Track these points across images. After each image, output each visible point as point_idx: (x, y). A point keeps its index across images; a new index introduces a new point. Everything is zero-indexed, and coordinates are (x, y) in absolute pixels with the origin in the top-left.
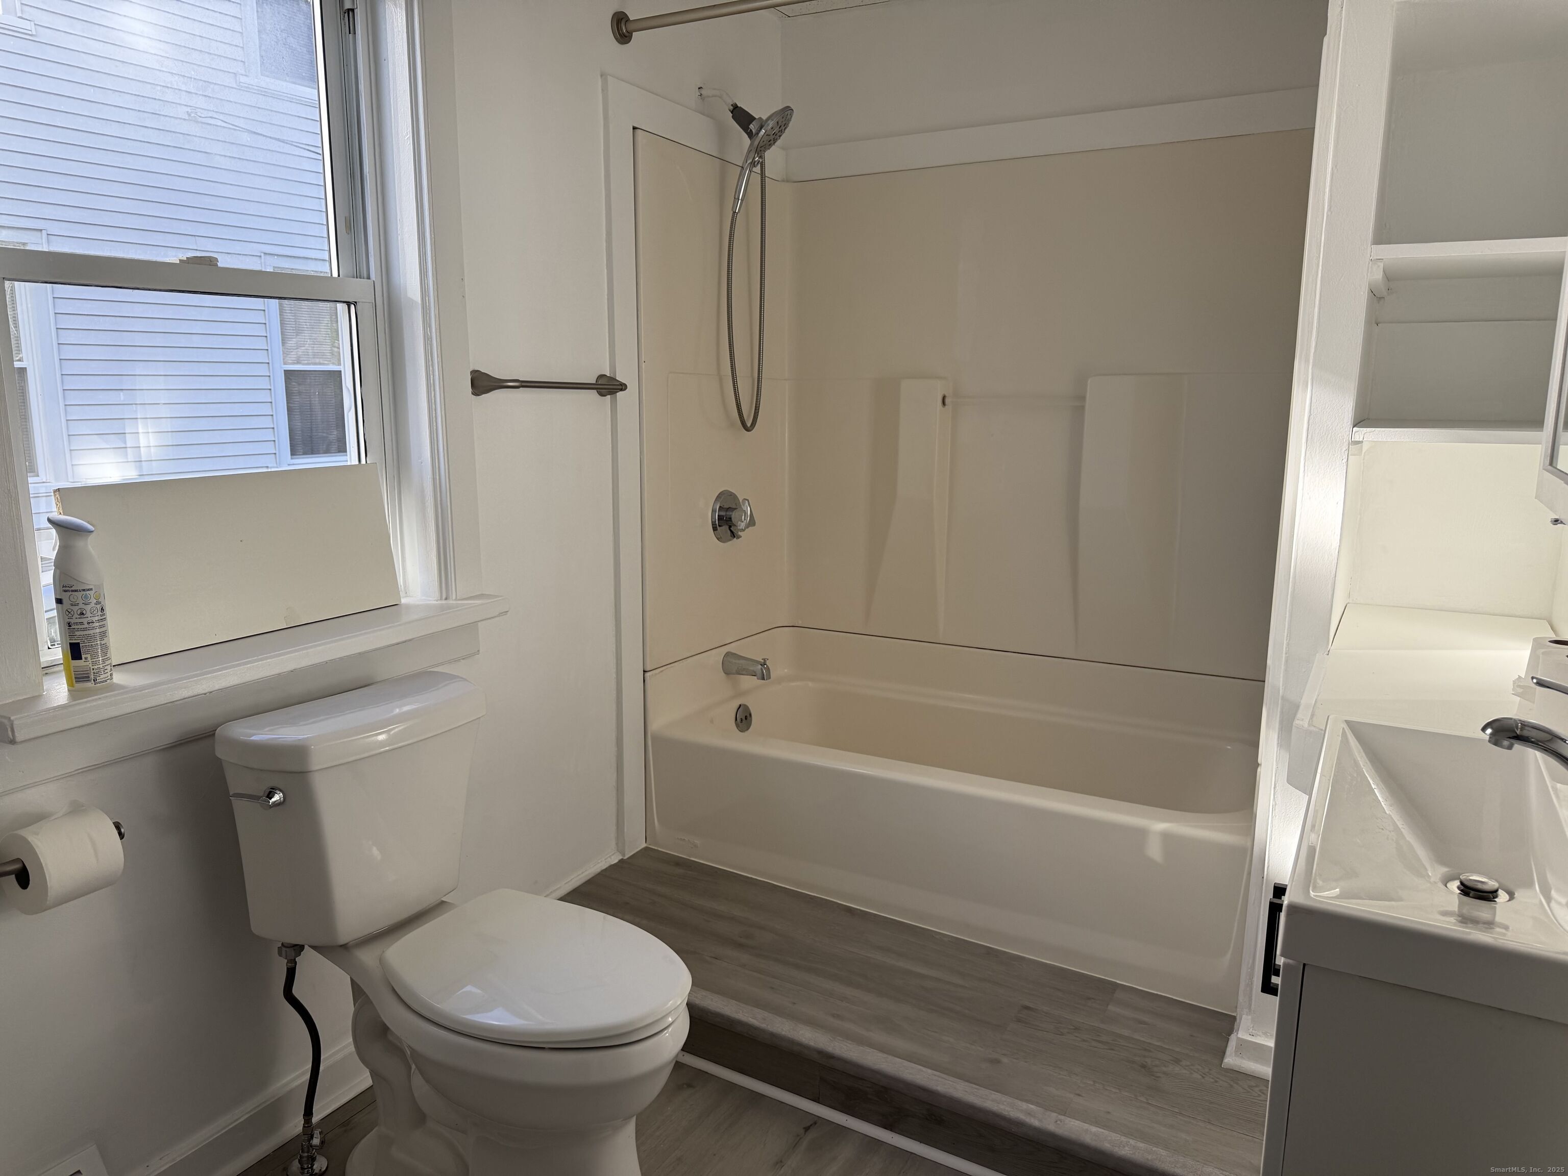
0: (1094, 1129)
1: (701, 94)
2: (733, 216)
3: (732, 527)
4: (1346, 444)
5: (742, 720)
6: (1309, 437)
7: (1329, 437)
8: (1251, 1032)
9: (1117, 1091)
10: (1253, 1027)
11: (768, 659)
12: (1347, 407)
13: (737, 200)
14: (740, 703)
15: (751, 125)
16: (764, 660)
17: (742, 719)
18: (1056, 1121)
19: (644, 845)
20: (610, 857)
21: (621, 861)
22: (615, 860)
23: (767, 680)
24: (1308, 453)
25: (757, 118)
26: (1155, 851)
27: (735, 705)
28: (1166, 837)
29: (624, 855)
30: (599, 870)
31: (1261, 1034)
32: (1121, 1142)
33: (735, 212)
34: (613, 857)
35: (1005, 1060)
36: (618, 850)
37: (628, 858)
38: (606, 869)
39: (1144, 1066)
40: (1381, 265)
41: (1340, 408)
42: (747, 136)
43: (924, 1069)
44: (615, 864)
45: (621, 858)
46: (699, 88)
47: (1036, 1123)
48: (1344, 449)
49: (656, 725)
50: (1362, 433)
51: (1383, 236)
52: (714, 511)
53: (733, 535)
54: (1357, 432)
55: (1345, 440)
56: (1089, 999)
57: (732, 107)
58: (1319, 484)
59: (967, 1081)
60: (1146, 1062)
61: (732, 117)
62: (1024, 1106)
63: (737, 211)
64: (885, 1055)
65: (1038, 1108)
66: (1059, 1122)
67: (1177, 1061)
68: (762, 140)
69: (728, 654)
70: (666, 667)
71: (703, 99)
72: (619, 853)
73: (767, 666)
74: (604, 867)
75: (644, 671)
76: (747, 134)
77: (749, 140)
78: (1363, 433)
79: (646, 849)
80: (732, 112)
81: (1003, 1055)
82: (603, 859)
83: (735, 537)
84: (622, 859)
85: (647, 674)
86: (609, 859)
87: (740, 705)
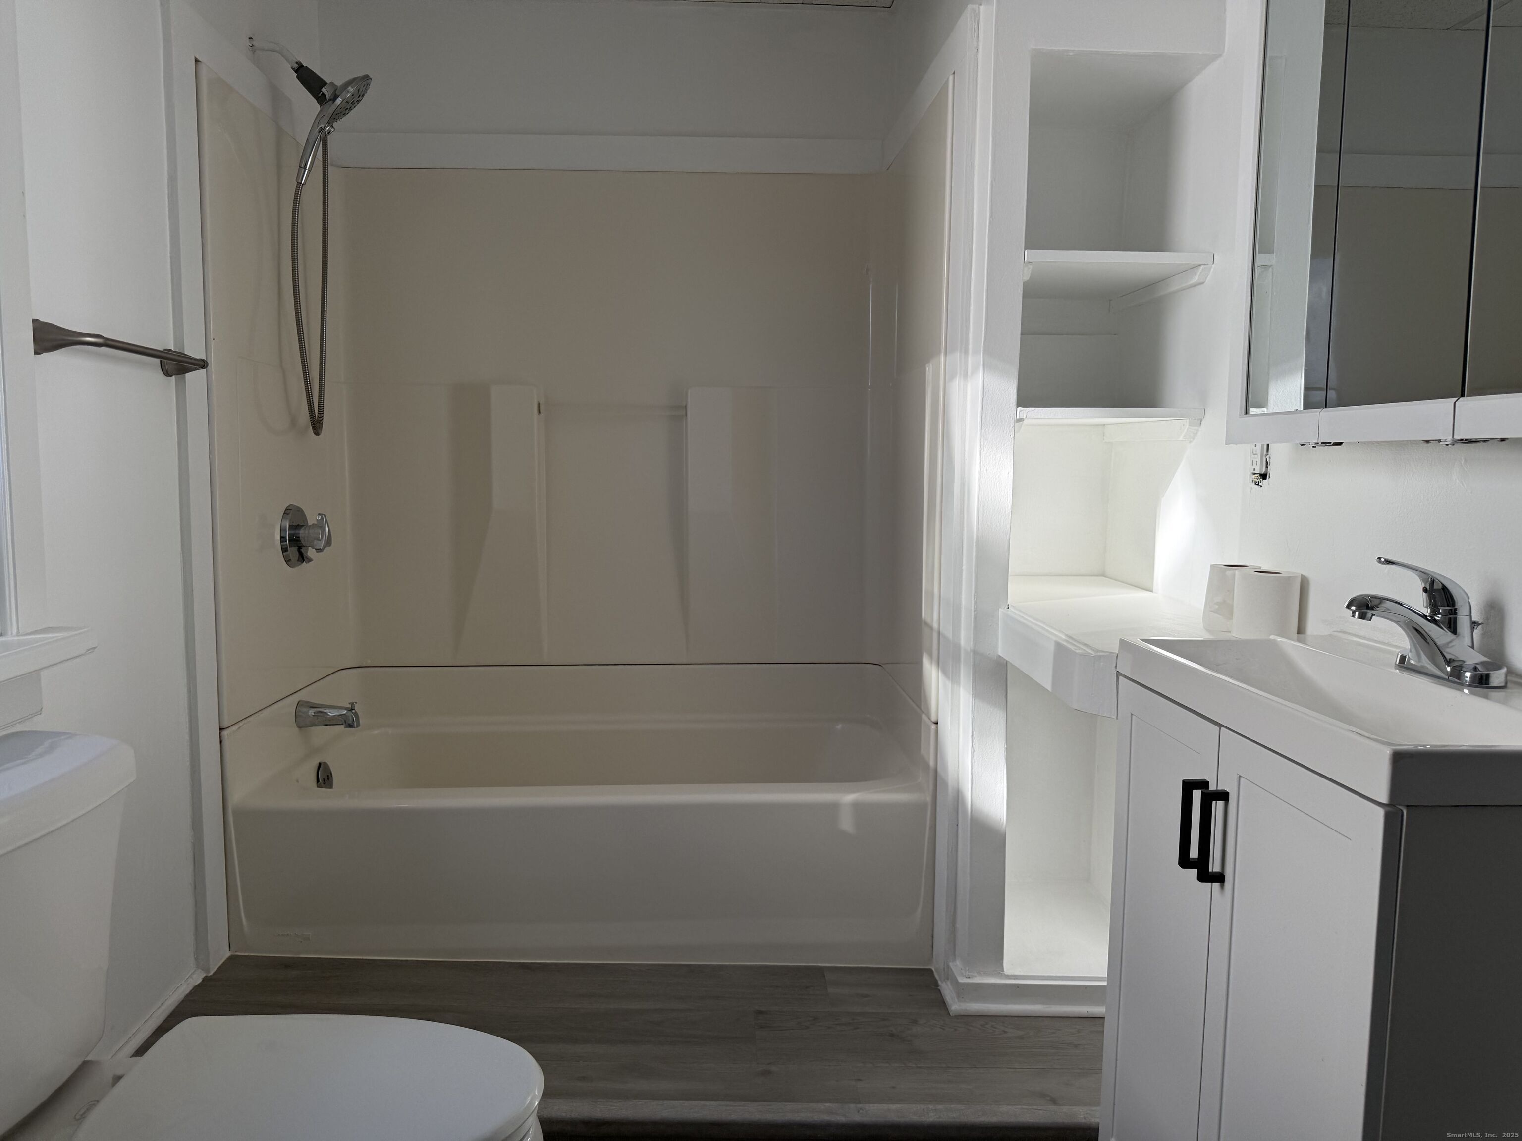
0: (894, 1107)
1: (253, 46)
2: (298, 188)
3: (303, 548)
4: (1013, 421)
5: (324, 781)
6: (984, 416)
7: (999, 416)
8: (968, 975)
9: (887, 1065)
10: (968, 969)
11: (356, 703)
12: (1010, 390)
13: (303, 170)
14: (319, 761)
15: (323, 88)
16: (352, 704)
17: (324, 779)
18: (859, 1111)
19: (228, 954)
20: (191, 976)
21: (205, 979)
22: (198, 979)
23: (357, 727)
24: (983, 431)
25: (328, 82)
26: (847, 824)
27: (315, 763)
28: (857, 807)
29: (208, 971)
30: (182, 997)
31: (976, 974)
32: (923, 1110)
33: (301, 183)
34: (194, 976)
35: (773, 1068)
36: (198, 967)
37: (214, 974)
38: (190, 993)
39: (892, 1035)
40: (1031, 267)
41: (1007, 390)
42: (316, 101)
43: (708, 1103)
44: (199, 984)
45: (204, 975)
46: (249, 38)
47: (842, 1119)
48: (1012, 426)
49: (236, 797)
50: (1024, 412)
51: (1031, 243)
52: (282, 530)
53: (302, 558)
54: (1022, 411)
55: (1011, 418)
56: (807, 987)
57: (297, 65)
58: (993, 457)
59: (755, 1101)
60: (892, 1031)
61: (298, 77)
62: (822, 1106)
63: (303, 183)
64: (660, 1102)
65: (835, 1104)
66: (861, 1111)
67: (915, 1022)
68: (339, 108)
69: (299, 704)
70: (243, 721)
71: (254, 51)
72: (200, 970)
73: (355, 711)
74: (187, 992)
75: (221, 729)
76: (317, 100)
77: (319, 106)
78: (1026, 411)
79: (231, 958)
80: (296, 71)
81: (768, 1064)
82: (183, 982)
83: (304, 560)
84: (206, 976)
85: (225, 733)
86: (190, 980)
87: (320, 764)
